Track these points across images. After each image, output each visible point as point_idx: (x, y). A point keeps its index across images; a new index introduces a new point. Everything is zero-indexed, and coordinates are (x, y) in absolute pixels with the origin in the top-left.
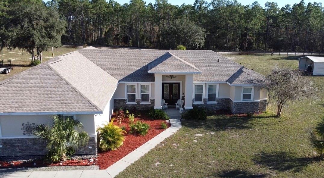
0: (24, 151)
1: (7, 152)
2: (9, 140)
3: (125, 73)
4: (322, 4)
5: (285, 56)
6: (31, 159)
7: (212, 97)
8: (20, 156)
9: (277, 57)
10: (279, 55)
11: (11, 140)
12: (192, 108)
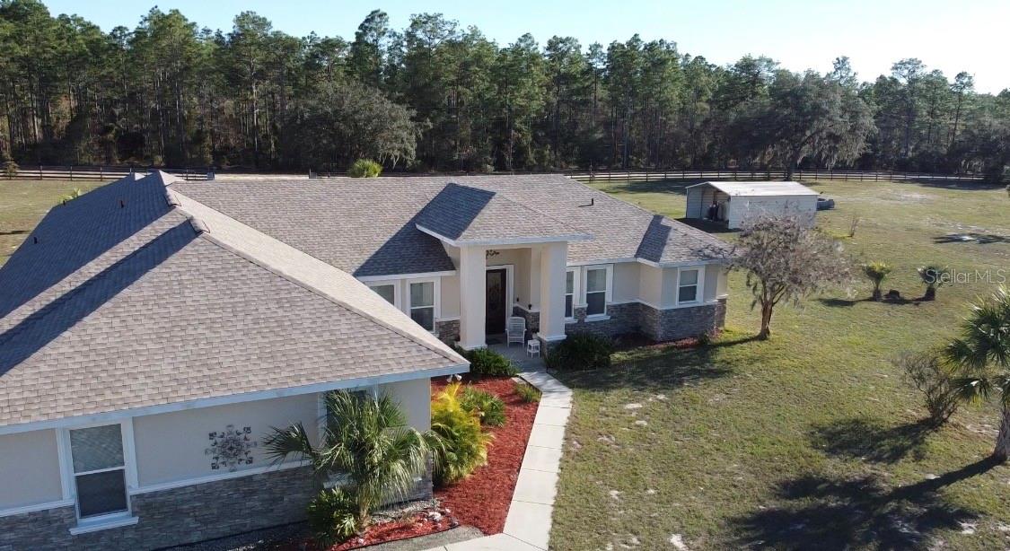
0: (211, 522)
1: (155, 536)
2: (161, 495)
3: (358, 248)
4: (678, 46)
5: (624, 184)
6: (247, 544)
7: (595, 302)
8: (199, 543)
9: (606, 185)
10: (609, 180)
11: (172, 492)
12: (564, 337)
